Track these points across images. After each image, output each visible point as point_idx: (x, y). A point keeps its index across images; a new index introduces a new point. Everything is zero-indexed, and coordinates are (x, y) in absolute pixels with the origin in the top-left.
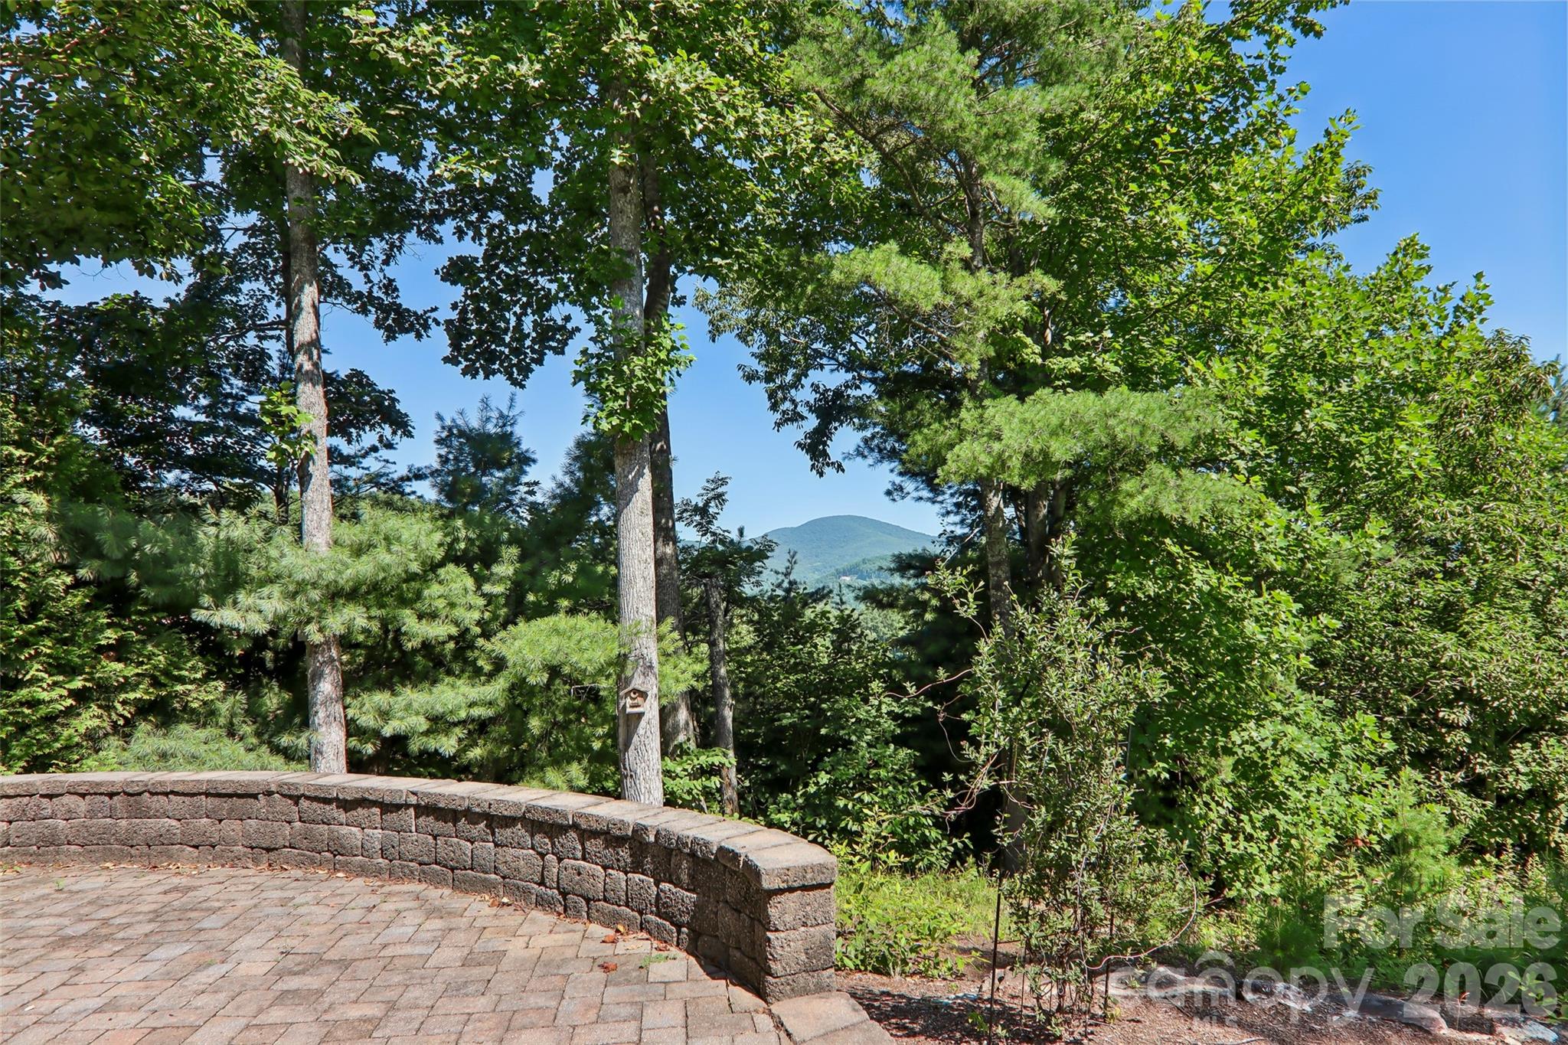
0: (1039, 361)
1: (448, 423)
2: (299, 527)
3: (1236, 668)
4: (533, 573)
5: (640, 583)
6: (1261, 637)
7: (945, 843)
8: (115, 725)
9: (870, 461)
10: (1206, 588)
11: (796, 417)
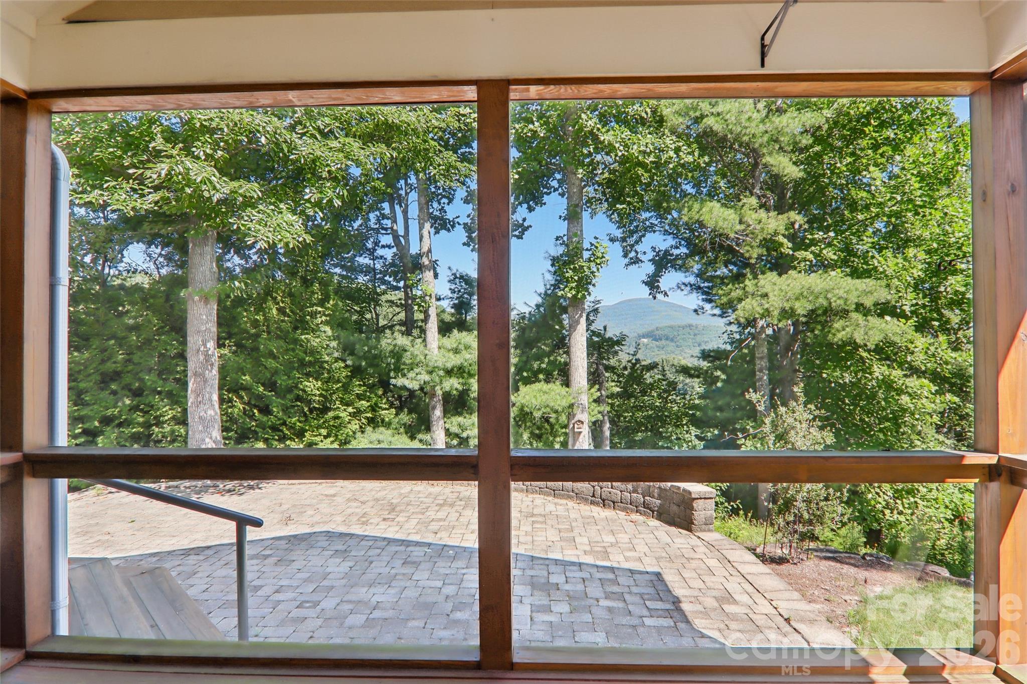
0: (791, 252)
1: (454, 271)
2: (424, 340)
3: (896, 420)
4: (526, 362)
5: (581, 368)
6: (911, 406)
7: (726, 504)
8: (361, 427)
9: (685, 292)
10: (881, 377)
11: (636, 261)
